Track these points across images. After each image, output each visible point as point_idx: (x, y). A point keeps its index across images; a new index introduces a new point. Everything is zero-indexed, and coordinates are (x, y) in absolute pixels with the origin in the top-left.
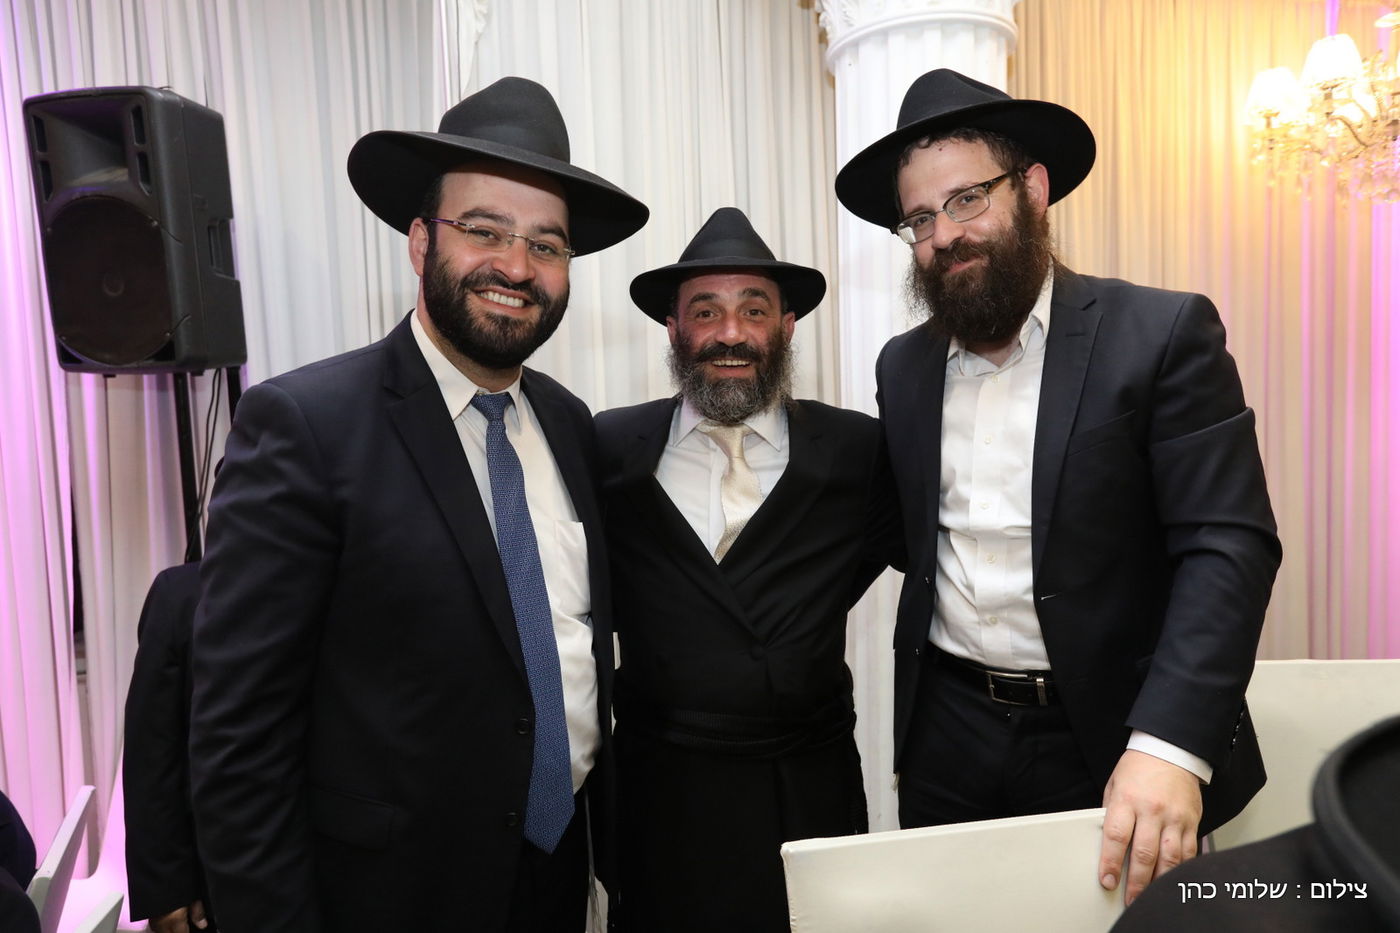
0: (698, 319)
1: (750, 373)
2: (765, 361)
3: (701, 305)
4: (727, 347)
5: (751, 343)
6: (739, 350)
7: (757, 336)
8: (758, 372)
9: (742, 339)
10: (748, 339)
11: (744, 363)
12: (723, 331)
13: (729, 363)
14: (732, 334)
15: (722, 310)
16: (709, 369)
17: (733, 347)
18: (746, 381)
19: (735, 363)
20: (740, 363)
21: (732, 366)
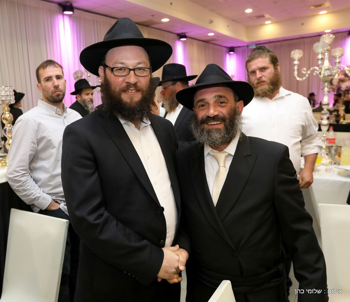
0: (200, 108)
1: (221, 126)
2: (228, 121)
3: (201, 103)
4: (211, 118)
5: (221, 115)
6: (215, 118)
7: (223, 111)
8: (225, 126)
9: (216, 113)
10: (219, 113)
11: (219, 123)
12: (209, 111)
13: (213, 123)
14: (212, 112)
15: (208, 104)
16: (206, 126)
17: (213, 117)
18: (220, 129)
19: (215, 123)
20: (217, 123)
21: (214, 124)
